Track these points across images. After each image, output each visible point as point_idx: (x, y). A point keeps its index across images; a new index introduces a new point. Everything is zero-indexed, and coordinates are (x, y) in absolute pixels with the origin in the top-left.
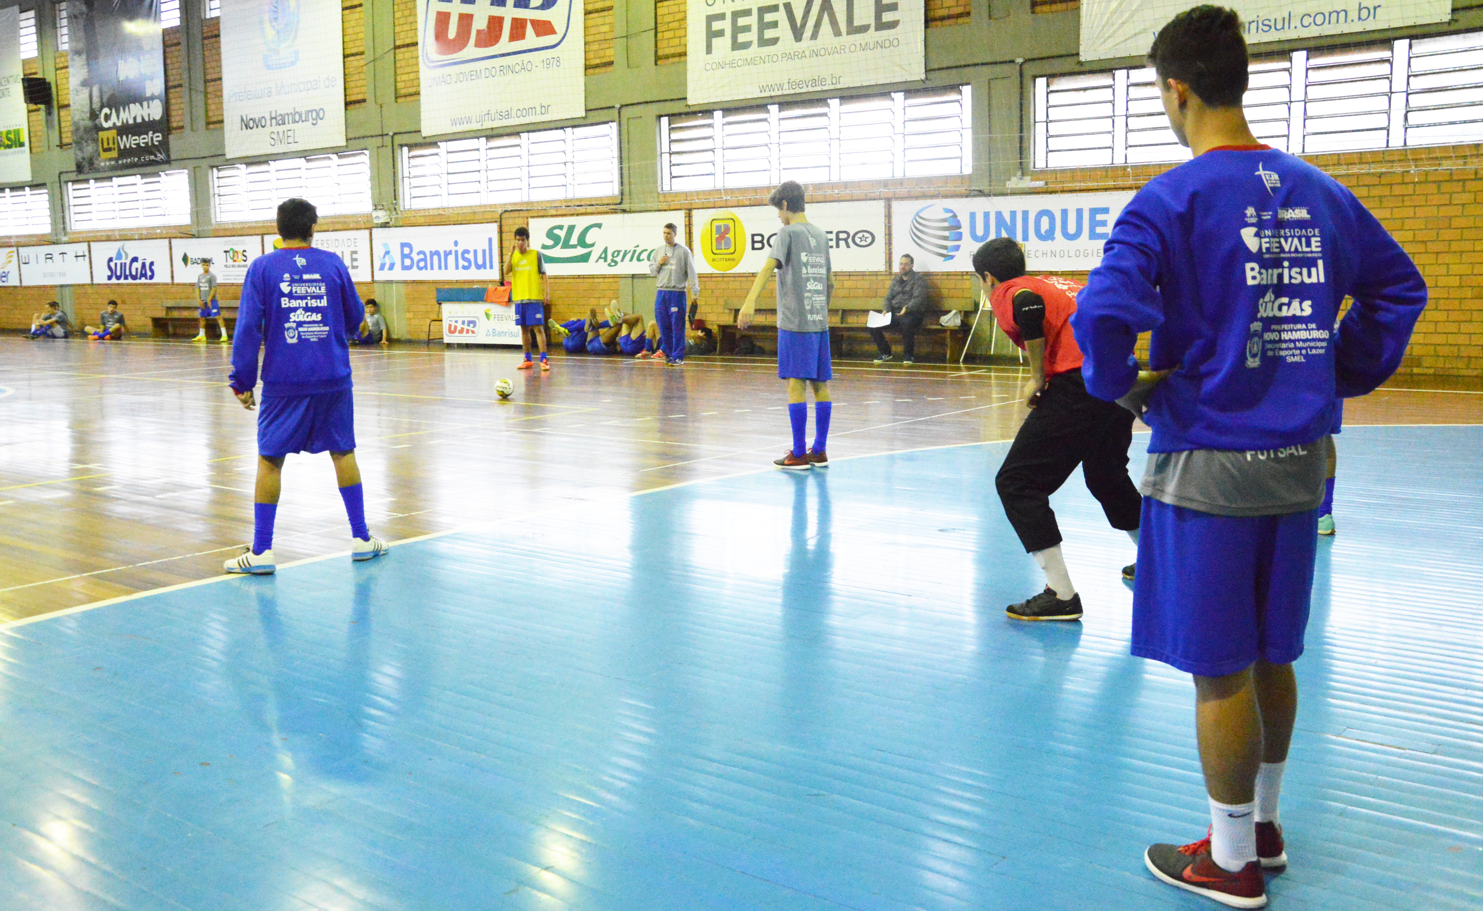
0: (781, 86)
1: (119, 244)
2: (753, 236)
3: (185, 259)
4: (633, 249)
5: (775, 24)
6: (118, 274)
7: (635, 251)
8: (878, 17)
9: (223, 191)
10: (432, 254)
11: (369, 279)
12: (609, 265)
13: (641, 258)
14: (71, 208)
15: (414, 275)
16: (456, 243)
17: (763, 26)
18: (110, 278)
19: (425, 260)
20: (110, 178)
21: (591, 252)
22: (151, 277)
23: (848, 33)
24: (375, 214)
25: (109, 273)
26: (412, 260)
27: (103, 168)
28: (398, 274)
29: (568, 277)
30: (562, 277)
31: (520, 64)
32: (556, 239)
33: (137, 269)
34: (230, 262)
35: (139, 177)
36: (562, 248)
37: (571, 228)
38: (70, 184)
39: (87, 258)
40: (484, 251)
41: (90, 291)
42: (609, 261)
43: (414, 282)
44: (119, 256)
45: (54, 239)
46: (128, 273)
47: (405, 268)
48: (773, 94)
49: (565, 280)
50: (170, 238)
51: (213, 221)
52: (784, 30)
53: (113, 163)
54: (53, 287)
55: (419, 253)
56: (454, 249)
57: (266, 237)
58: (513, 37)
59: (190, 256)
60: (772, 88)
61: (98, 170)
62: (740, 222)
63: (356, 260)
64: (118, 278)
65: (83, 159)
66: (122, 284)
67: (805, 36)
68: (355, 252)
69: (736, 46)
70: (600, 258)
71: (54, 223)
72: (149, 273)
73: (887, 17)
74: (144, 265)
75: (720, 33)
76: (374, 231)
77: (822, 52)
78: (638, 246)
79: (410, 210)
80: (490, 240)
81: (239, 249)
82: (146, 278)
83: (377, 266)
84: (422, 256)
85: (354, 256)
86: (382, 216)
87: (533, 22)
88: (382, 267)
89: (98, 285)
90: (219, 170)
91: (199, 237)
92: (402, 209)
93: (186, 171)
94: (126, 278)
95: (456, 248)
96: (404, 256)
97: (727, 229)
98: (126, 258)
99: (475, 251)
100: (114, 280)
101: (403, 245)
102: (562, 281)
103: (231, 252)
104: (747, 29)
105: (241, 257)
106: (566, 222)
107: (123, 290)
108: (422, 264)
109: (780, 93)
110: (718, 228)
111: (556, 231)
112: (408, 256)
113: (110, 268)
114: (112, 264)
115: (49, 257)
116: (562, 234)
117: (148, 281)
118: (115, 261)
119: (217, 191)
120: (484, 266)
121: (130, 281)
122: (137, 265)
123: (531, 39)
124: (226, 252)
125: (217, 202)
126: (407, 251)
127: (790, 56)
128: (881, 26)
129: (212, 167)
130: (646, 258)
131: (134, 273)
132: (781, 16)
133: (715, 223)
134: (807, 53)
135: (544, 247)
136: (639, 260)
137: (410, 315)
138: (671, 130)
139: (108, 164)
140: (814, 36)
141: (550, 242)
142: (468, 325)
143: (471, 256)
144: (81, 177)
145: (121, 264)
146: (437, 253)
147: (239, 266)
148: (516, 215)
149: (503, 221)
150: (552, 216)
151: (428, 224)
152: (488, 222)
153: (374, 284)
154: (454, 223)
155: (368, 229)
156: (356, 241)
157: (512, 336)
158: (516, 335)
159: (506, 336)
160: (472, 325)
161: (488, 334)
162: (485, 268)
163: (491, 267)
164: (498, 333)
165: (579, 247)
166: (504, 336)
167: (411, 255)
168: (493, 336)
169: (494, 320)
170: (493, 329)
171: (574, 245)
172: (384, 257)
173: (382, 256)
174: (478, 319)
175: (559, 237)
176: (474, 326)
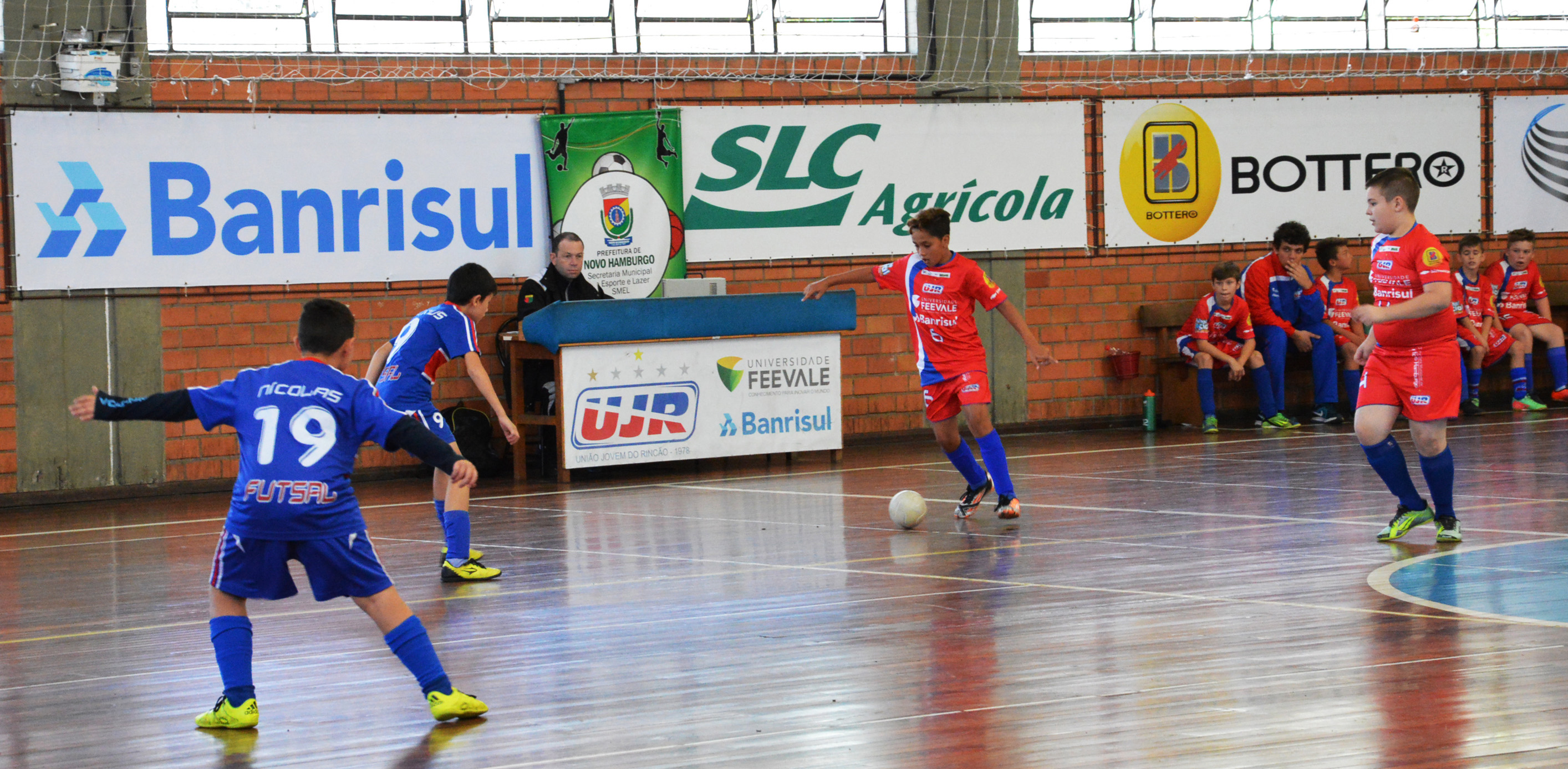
2: (1236, 161)
4: (961, 190)
7: (965, 197)
10: (292, 202)
12: (898, 231)
13: (982, 213)
15: (215, 267)
16: (394, 170)
19: (263, 219)
21: (847, 198)
26: (206, 221)
28: (136, 265)
29: (780, 264)
30: (761, 266)
32: (745, 165)
36: (761, 186)
37: (791, 137)
40: (499, 196)
42: (897, 221)
43: (207, 291)
49: (770, 274)
55: (234, 200)
56: (385, 185)
62: (1208, 130)
70: (873, 212)
76: (17, 120)
78: (973, 184)
79: (172, 58)
80: (522, 162)
84: (248, 208)
88: (59, 245)
95: (395, 185)
97: (1180, 146)
99: (468, 197)
108: (248, 234)
110: (1160, 142)
111: (746, 143)
112: (190, 208)
116: (763, 149)
120: (499, 237)
126: (180, 189)
130: (992, 215)
133: (1153, 132)
135: (706, 183)
136: (975, 217)
141: (726, 172)
143: (451, 209)
146: (318, 199)
148: (610, 95)
149: (569, 107)
150: (730, 101)
151: (274, 106)
152: (513, 110)
153: (14, 304)
154: (384, 107)
157: (806, 427)
158: (819, 424)
159: (787, 430)
160: (670, 408)
161: (729, 428)
162: (502, 241)
163: (525, 240)
164: (763, 423)
165: (812, 184)
166: (781, 431)
167: (203, 205)
168: (745, 432)
169: (750, 387)
170: (745, 415)
171: (801, 179)
172: (70, 210)
173: (58, 206)
174: (693, 387)
175: (756, 159)
176: (681, 410)
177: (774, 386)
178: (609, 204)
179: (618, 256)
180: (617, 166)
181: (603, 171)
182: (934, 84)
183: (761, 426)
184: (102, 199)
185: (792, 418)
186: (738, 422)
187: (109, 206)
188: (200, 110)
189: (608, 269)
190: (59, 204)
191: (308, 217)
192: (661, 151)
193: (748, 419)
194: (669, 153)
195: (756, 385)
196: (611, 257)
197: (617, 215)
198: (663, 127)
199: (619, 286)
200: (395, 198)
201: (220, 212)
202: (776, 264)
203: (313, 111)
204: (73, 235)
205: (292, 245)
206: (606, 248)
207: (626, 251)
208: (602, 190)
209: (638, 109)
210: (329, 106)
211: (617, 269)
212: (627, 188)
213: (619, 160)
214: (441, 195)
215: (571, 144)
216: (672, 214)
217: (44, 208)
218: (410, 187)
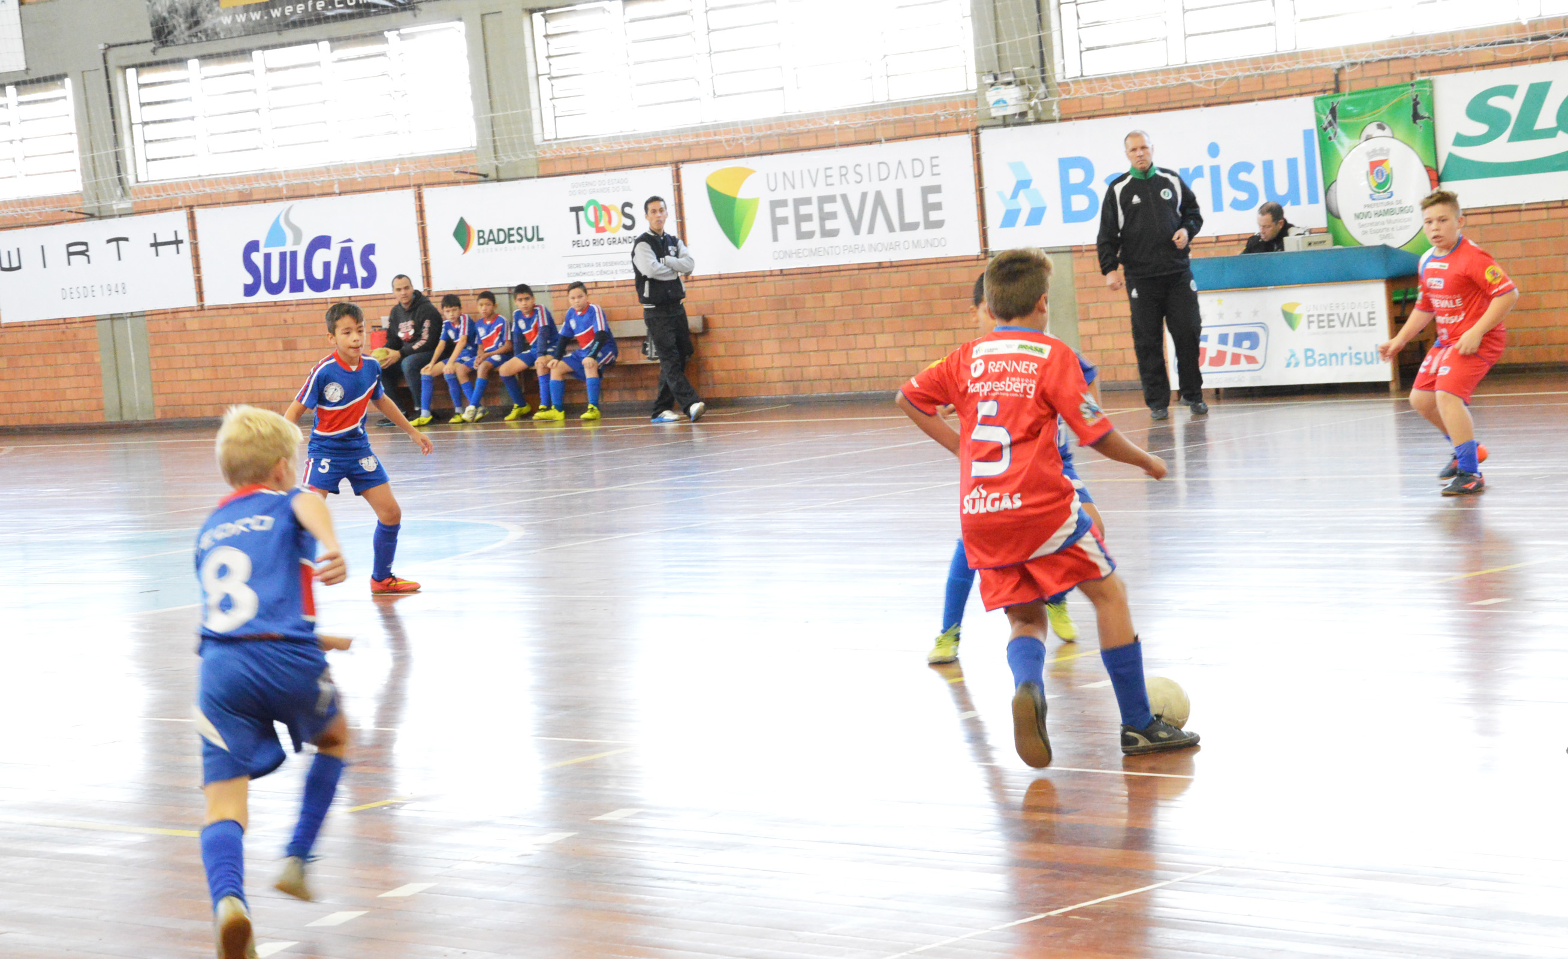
1: (275, 209)
3: (462, 233)
6: (275, 278)
9: (559, 66)
11: (974, 247)
14: (137, 129)
16: (1214, 150)
18: (250, 290)
20: (244, 53)
22: (368, 282)
24: (992, 96)
25: (249, 280)
26: (1093, 198)
27: (228, 30)
28: (1054, 231)
29: (1533, 208)
30: (1516, 209)
32: (1496, 122)
33: (327, 266)
34: (588, 232)
35: (325, 45)
36: (1511, 139)
37: (1538, 93)
38: (131, 72)
39: (186, 248)
40: (1292, 164)
41: (193, 324)
44: (276, 235)
45: (89, 206)
46: (301, 275)
47: (1068, 215)
49: (1525, 216)
50: (419, 186)
51: (538, 139)
53: (256, 16)
54: (89, 321)
57: (685, 169)
59: (475, 225)
61: (212, 35)
63: (938, 206)
64: (274, 289)
65: (173, 10)
66: (284, 304)
68: (937, 189)
71: (91, 168)
72: (361, 273)
74: (346, 255)
76: (985, 135)
79: (1081, 80)
80: (1308, 134)
81: (615, 201)
82: (354, 285)
85: (932, 198)
86: (1011, 98)
88: (1010, 219)
89: (219, 308)
90: (547, 19)
91: (499, 180)
92: (1059, 78)
93: (461, 26)
94: (297, 287)
95: (1215, 162)
96: (1066, 191)
98: (297, 240)
99: (1268, 166)
100: (263, 295)
101: (1066, 164)
102: (1514, 216)
103: (591, 211)
105: (618, 219)
106: (1524, 76)
107: (288, 316)
111: (1496, 102)
112: (1082, 188)
113: (250, 266)
114: (258, 258)
115: (78, 250)
116: (1512, 106)
117: (359, 292)
118: (263, 250)
119: (543, 68)
120: (1293, 196)
121: (308, 293)
122: (332, 255)
124: (576, 210)
125: (546, 94)
126: (1076, 176)
129: (532, 11)
131: (318, 273)
135: (1461, 140)
137: (1091, 327)
139: (241, 18)
141: (1481, 129)
142: (1238, 343)
143: (1257, 178)
144: (165, 54)
145: (283, 255)
147: (613, 241)
148: (1380, 73)
149: (1346, 88)
150: (1483, 66)
151: (1134, 109)
152: (1301, 94)
154: (1207, 102)
155: (967, 131)
156: (935, 162)
157: (1358, 361)
158: (1369, 359)
159: (1342, 364)
160: (1246, 344)
161: (1293, 361)
162: (1296, 201)
163: (1313, 199)
164: (1322, 357)
165: (1560, 134)
166: (1337, 364)
167: (1090, 186)
168: (1307, 365)
169: (1309, 327)
170: (1307, 350)
171: (1549, 129)
172: (1015, 195)
173: (1008, 193)
174: (1263, 327)
175: (1504, 116)
176: (1254, 346)
177: (1330, 327)
178: (1374, 165)
179: (1382, 208)
180: (1380, 132)
181: (1368, 138)
183: (1320, 360)
184: (1032, 186)
185: (1346, 354)
186: (1301, 356)
187: (1037, 192)
188: (1089, 117)
189: (1375, 219)
190: (1009, 192)
192: (1416, 116)
193: (1309, 354)
194: (1422, 118)
195: (1314, 326)
196: (1376, 209)
197: (1380, 174)
198: (1417, 96)
199: (1385, 233)
200: (1215, 171)
201: (1102, 191)
202: (1529, 207)
203: (1160, 110)
204: (1018, 212)
206: (1371, 202)
207: (1388, 204)
208: (1368, 154)
209: (1402, 81)
210: (1170, 106)
211: (1381, 219)
212: (1388, 150)
213: (1381, 127)
214: (1248, 167)
215: (1340, 118)
216: (1428, 169)
217: (1001, 194)
218: (1225, 161)
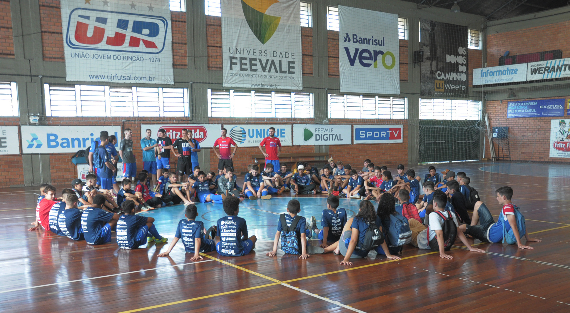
0: (259, 85)
5: (256, 65)
8: (289, 70)
10: (73, 140)
11: (18, 152)
15: (59, 150)
16: (92, 134)
17: (251, 65)
19: (68, 142)
23: (280, 73)
24: (32, 118)
26: (57, 143)
28: (45, 149)
31: (137, 57)
43: (58, 153)
47: (49, 146)
48: (256, 87)
52: (259, 67)
55: (62, 139)
56: (90, 137)
58: (131, 45)
60: (255, 85)
63: (5, 142)
67: (266, 71)
68: (5, 138)
69: (242, 69)
73: (292, 70)
75: (236, 64)
76: (25, 127)
77: (272, 77)
80: (116, 133)
83: (25, 145)
84: (65, 141)
87: (144, 41)
88: (30, 146)
95: (92, 137)
96: (49, 141)
101: (48, 135)
104: (246, 64)
108: (65, 145)
109: (258, 87)
112: (54, 140)
123: (142, 47)
126: (52, 138)
127: (261, 76)
128: (290, 72)
132: (258, 62)
134: (267, 76)
138: (212, 94)
140: (269, 71)
146: (78, 140)
149: (125, 125)
152: (114, 125)
153: (23, 156)
154: (90, 125)
155: (16, 125)
156: (4, 132)
167: (57, 140)
172: (32, 141)
182: (193, 122)
184: (38, 139)
187: (39, 140)
188: (56, 125)
190: (30, 140)
191: (76, 142)
201: (60, 142)
203: (77, 125)
204: (33, 145)
205: (73, 146)
217: (27, 141)
